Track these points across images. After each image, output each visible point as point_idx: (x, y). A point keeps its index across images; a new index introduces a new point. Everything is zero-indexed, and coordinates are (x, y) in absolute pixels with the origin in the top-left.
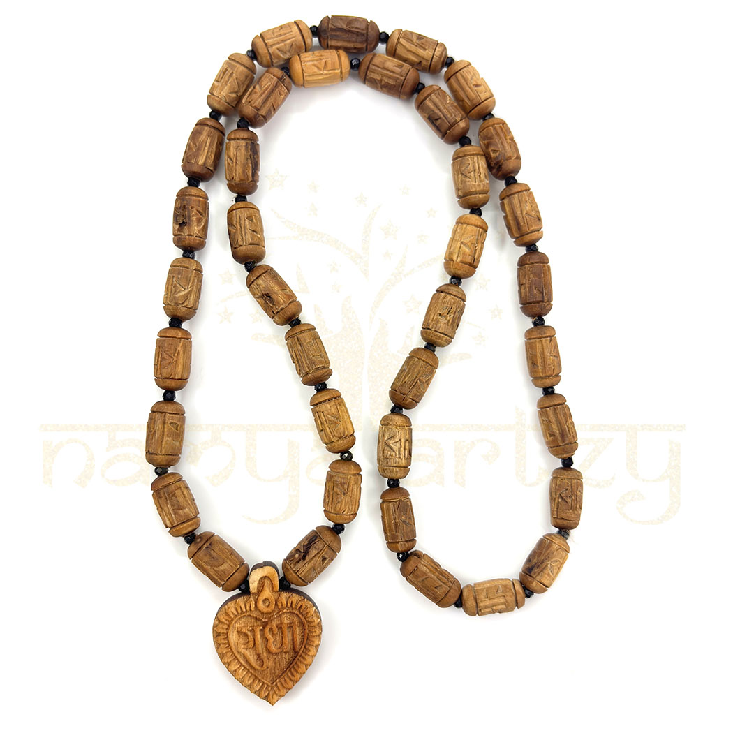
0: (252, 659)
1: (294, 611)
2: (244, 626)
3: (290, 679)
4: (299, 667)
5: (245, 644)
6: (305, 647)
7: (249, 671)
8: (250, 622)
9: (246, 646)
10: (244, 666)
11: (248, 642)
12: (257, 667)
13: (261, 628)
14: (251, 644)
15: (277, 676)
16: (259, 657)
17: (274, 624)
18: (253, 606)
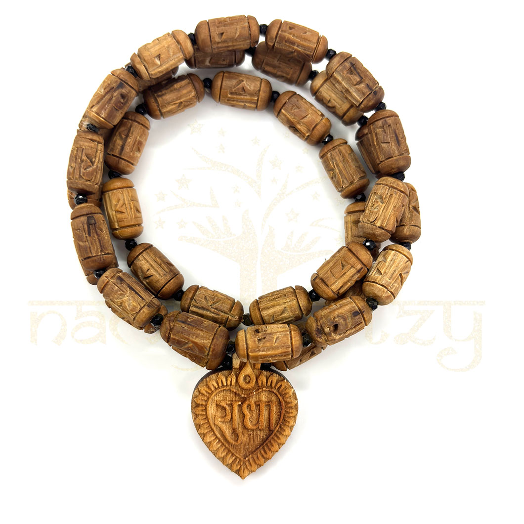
0: (228, 433)
1: (273, 390)
2: (223, 400)
3: (263, 456)
4: (272, 445)
5: (222, 417)
6: (280, 427)
7: (223, 444)
8: (230, 396)
9: (223, 419)
10: (219, 439)
11: (225, 416)
12: (232, 441)
13: (240, 403)
14: (229, 417)
15: (249, 452)
16: (234, 431)
17: (253, 401)
18: (234, 381)
